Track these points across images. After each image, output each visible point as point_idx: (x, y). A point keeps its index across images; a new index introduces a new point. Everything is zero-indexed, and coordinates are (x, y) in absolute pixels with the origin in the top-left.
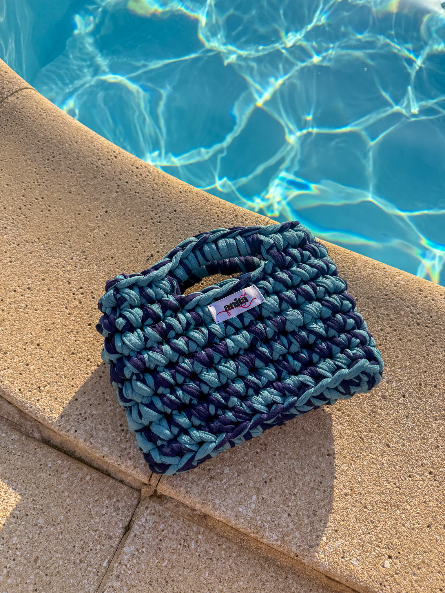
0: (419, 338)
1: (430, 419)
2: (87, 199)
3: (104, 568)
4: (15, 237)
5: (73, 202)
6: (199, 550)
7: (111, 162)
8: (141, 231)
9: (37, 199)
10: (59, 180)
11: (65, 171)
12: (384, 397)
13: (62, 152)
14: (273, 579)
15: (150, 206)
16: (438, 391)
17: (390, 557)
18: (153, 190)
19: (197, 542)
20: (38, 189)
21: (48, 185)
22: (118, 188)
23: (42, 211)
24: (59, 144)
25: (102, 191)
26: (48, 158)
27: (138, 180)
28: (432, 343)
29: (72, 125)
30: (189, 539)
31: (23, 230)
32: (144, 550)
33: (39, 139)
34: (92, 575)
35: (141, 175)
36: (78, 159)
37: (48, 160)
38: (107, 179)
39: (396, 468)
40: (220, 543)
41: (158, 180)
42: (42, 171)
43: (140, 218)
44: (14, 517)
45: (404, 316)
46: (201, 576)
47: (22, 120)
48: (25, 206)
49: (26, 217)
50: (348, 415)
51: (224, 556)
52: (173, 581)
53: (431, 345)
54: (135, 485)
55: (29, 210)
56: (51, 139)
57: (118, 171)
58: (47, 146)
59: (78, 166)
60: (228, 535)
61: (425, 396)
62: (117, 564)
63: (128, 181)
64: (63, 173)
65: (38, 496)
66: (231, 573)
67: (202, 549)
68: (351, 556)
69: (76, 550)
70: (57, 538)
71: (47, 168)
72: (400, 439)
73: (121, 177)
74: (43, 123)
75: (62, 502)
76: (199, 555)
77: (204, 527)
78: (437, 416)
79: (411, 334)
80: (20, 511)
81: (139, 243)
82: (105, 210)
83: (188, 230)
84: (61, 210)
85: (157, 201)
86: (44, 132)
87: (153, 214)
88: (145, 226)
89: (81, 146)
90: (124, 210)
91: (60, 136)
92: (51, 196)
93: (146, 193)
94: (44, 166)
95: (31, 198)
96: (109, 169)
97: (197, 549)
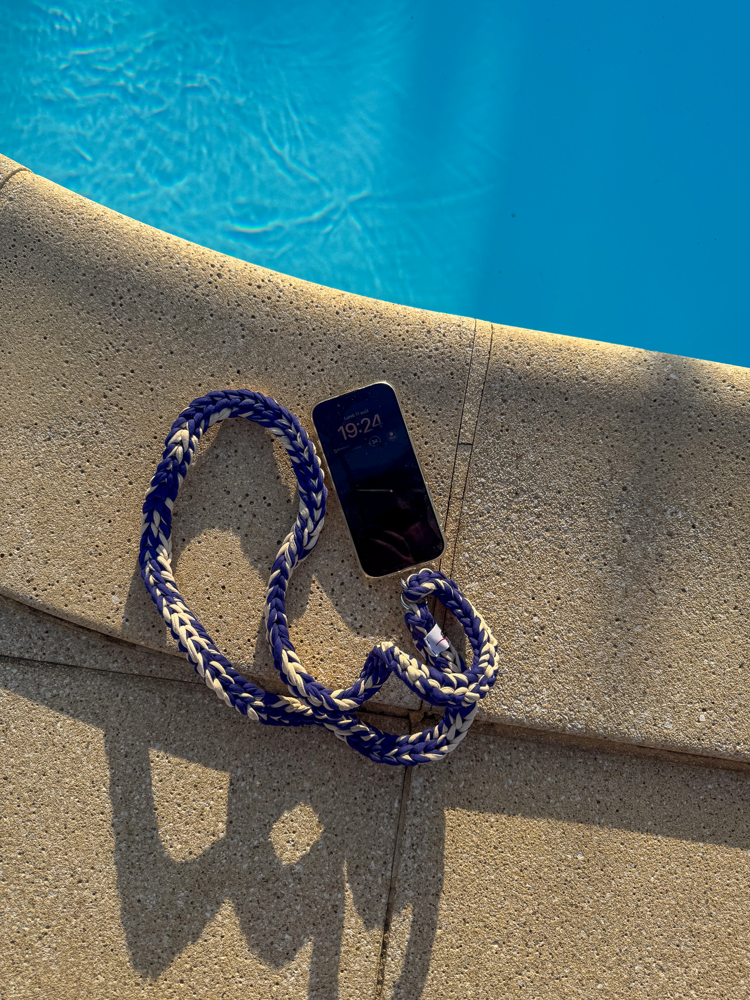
0: (703, 448)
1: (728, 546)
2: (202, 357)
3: (397, 809)
4: (119, 444)
5: (182, 367)
7: (216, 287)
8: (299, 390)
9: (124, 375)
10: (145, 335)
11: (149, 319)
12: (670, 534)
13: (131, 287)
14: (582, 764)
15: (300, 348)
16: (733, 509)
17: (704, 710)
18: (297, 320)
19: (489, 753)
20: (119, 358)
21: (131, 348)
22: (243, 330)
23: (141, 393)
24: (120, 272)
25: (221, 341)
26: (111, 301)
27: (268, 309)
28: (719, 450)
29: (125, 231)
30: (480, 753)
31: (126, 429)
32: (434, 778)
33: (83, 272)
34: (386, 820)
35: (269, 298)
36: (162, 293)
37: (114, 304)
38: (221, 319)
39: (696, 614)
40: (516, 746)
41: (298, 300)
42: (111, 326)
43: (292, 371)
44: (274, 790)
45: (680, 423)
46: (504, 785)
47: (39, 241)
48: (111, 390)
49: (121, 409)
50: (631, 567)
51: (523, 758)
52: (476, 799)
53: (719, 453)
54: (398, 713)
55: (120, 395)
56: (103, 266)
57: (232, 300)
58: (102, 281)
59: (166, 306)
60: (521, 736)
61: (719, 520)
62: (410, 802)
63: (253, 314)
64: (146, 321)
65: (293, 759)
66: (536, 772)
67: (498, 758)
68: (662, 721)
69: (358, 801)
70: (333, 797)
71: (118, 320)
72: (697, 578)
73: (240, 309)
74: (76, 239)
75: (323, 758)
76: (496, 765)
77: (493, 736)
78: (735, 540)
79: (693, 446)
80: (278, 782)
81: (302, 408)
82: (235, 370)
83: (367, 373)
84: (169, 385)
85: (308, 337)
86: (87, 256)
87: (308, 359)
88: (303, 381)
89: (157, 269)
90: (263, 363)
91: (116, 258)
92: (145, 365)
93: (287, 329)
94: (111, 317)
95: (114, 375)
96: (218, 300)
97: (492, 760)
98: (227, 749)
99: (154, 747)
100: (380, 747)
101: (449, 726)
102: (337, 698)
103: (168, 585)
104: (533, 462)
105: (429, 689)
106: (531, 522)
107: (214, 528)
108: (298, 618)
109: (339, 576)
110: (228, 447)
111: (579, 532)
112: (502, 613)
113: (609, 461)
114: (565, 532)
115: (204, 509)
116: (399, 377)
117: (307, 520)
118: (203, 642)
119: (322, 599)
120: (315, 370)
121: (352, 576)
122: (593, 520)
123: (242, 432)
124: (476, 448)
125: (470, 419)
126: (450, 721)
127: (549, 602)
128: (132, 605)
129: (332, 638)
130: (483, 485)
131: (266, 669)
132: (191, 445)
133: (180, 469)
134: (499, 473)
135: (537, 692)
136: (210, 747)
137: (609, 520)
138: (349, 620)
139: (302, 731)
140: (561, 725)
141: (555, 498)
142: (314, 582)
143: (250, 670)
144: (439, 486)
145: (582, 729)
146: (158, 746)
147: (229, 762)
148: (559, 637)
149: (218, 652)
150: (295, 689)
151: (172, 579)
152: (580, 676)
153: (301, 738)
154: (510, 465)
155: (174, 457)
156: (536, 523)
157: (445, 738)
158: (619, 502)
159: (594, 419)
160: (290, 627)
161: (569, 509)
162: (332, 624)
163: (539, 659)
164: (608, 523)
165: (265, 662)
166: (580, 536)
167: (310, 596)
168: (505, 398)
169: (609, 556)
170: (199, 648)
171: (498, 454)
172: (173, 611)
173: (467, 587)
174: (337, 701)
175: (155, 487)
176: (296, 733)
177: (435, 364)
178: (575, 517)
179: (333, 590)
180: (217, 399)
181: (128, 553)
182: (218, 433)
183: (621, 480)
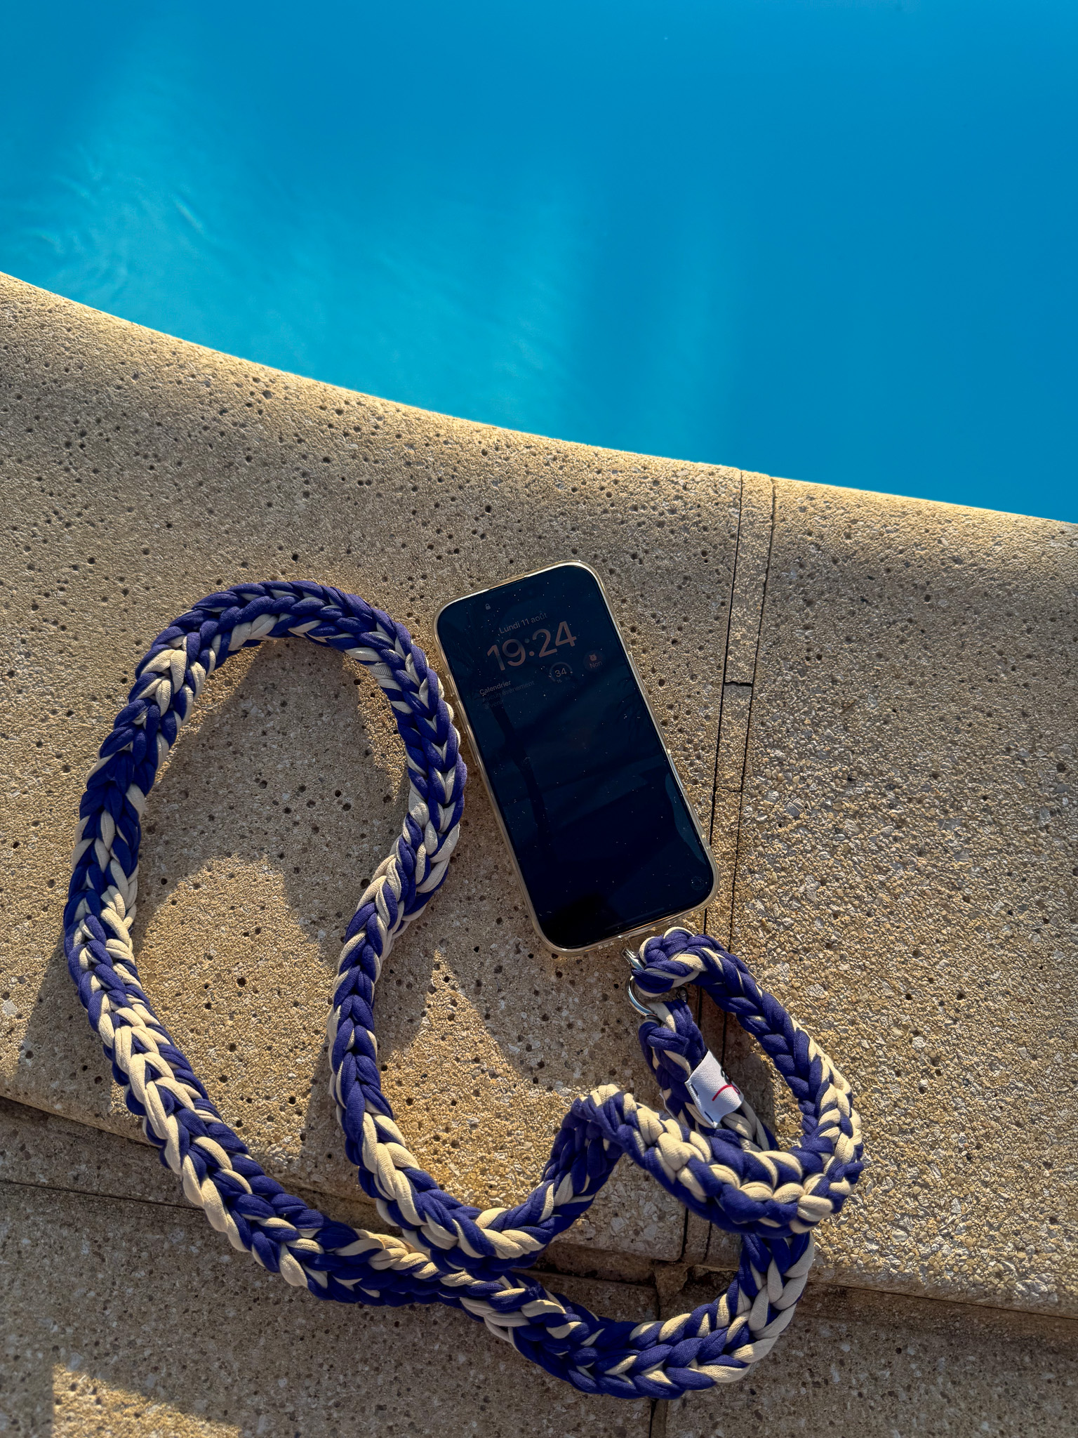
2: (227, 532)
4: (52, 694)
5: (187, 551)
6: (854, 1382)
7: (260, 412)
8: (412, 587)
9: (75, 567)
10: (121, 495)
11: (131, 467)
13: (103, 415)
14: (1054, 1386)
15: (414, 513)
18: (408, 464)
19: (842, 1363)
20: (69, 538)
21: (94, 519)
22: (307, 482)
23: (105, 599)
24: (85, 391)
25: (263, 502)
26: (65, 439)
27: (355, 446)
29: (102, 328)
30: (821, 1365)
33: (18, 391)
35: (357, 429)
36: (159, 424)
37: (68, 445)
38: (265, 464)
40: (899, 1344)
41: (410, 433)
42: (60, 483)
43: (399, 554)
48: (47, 595)
49: (63, 628)
51: (919, 1374)
54: (629, 1271)
55: (65, 603)
56: (55, 381)
57: (290, 432)
58: (50, 406)
59: (165, 445)
60: (910, 1318)
63: (327, 455)
64: (126, 473)
65: (388, 1392)
66: (952, 1410)
67: (862, 1376)
71: (73, 471)
73: (303, 448)
74: (11, 339)
75: (458, 1386)
76: (860, 1395)
77: (846, 1321)
81: (417, 621)
82: (289, 553)
83: (542, 554)
85: (430, 494)
86: (27, 366)
87: (429, 533)
88: (421, 573)
89: (154, 384)
90: (344, 539)
91: (81, 368)
92: (116, 549)
93: (390, 479)
94: (62, 467)
95: (56, 568)
96: (261, 433)
97: (850, 1382)
98: (236, 1366)
99: (67, 1361)
100: (593, 1353)
101: (752, 1294)
102: (490, 1227)
103: (120, 969)
104: (877, 718)
105: (714, 1187)
106: (886, 836)
107: (229, 855)
108: (403, 1046)
109: (492, 953)
110: (269, 697)
111: (985, 856)
112: (845, 1031)
113: (1025, 714)
114: (958, 855)
115: (212, 818)
116: (604, 561)
117: (424, 828)
118: (183, 1091)
119: (455, 1005)
120: (442, 550)
121: (518, 952)
122: (1009, 830)
123: (297, 668)
124: (761, 692)
125: (744, 636)
126: (753, 1282)
127: (942, 1004)
128: (43, 1020)
129: (477, 1093)
130: (781, 764)
131: (329, 1167)
132: (189, 680)
133: (162, 726)
134: (810, 738)
135: (941, 1208)
136: (196, 1362)
137: (1041, 829)
138: (516, 1049)
139: (410, 1320)
140: (1001, 1285)
141: (927, 788)
142: (438, 967)
143: (294, 1169)
144: (691, 764)
145: (1050, 1293)
146: (77, 1359)
147: (239, 1400)
148: (972, 1079)
149: (217, 1115)
150: (393, 1207)
151: (129, 956)
152: (1027, 1166)
153: (409, 1338)
154: (830, 724)
155: (151, 701)
156: (896, 839)
157: (746, 1325)
158: (1054, 793)
159: (984, 635)
160: (385, 1068)
161: (959, 809)
162: (477, 1060)
163: (936, 1129)
164: (1039, 836)
165: (328, 1151)
166: (987, 864)
167: (430, 999)
168: (811, 595)
169: (1051, 904)
170: (173, 1105)
171: (804, 702)
172: (121, 1022)
173: (766, 973)
174: (491, 1235)
175: (107, 759)
176: (397, 1324)
177: (672, 537)
178: (974, 824)
179: (479, 984)
180: (248, 596)
181: (45, 909)
182: (250, 671)
183: (1052, 749)
